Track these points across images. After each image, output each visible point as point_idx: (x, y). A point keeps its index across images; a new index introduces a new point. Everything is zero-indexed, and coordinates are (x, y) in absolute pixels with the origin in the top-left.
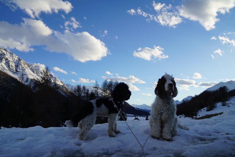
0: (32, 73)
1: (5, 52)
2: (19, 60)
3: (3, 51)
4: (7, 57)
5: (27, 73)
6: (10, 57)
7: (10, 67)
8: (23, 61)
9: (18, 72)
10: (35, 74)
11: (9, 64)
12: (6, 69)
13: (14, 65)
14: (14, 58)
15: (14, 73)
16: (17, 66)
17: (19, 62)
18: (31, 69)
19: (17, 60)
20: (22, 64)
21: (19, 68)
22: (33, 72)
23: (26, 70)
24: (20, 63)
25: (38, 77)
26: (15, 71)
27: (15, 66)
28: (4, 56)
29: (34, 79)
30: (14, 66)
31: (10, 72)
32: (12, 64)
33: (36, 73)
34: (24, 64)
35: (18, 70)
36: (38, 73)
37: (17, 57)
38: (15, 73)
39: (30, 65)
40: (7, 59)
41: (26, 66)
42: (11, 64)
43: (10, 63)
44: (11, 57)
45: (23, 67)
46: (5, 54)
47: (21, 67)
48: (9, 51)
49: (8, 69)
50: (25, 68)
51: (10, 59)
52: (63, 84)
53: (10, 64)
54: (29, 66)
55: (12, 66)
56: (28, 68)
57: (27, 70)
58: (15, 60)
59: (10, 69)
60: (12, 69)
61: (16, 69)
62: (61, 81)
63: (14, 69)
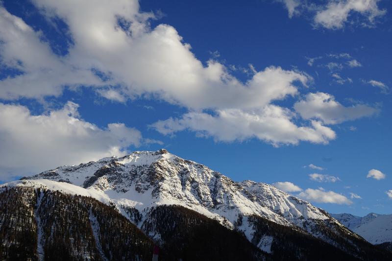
0: (248, 201)
1: (187, 166)
2: (217, 176)
3: (183, 164)
4: (192, 175)
5: (238, 204)
7: (201, 198)
8: (223, 177)
9: (218, 206)
10: (256, 203)
11: (198, 190)
12: (195, 202)
13: (207, 190)
14: (206, 175)
15: (210, 208)
16: (214, 192)
17: (216, 182)
18: (245, 193)
19: (212, 179)
20: (225, 186)
21: (218, 196)
22: (250, 198)
23: (235, 197)
24: (219, 183)
25: (265, 210)
26: (212, 204)
27: (211, 192)
28: (187, 175)
29: (255, 216)
30: (209, 193)
31: (203, 208)
32: (205, 189)
33: (257, 201)
34: (228, 185)
35: (219, 200)
36: (262, 199)
37: (211, 171)
38: (214, 207)
39: (240, 184)
40: (193, 181)
41: (233, 188)
43: (201, 187)
44: (200, 174)
45: (228, 192)
46: (188, 172)
47: (223, 193)
49: (198, 202)
50: (231, 192)
51: (199, 180)
53: (201, 191)
54: (239, 187)
55: (205, 194)
56: (237, 192)
57: (237, 196)
58: (209, 180)
59: (202, 202)
60: (205, 201)
61: (213, 199)
62: (321, 211)
63: (211, 199)
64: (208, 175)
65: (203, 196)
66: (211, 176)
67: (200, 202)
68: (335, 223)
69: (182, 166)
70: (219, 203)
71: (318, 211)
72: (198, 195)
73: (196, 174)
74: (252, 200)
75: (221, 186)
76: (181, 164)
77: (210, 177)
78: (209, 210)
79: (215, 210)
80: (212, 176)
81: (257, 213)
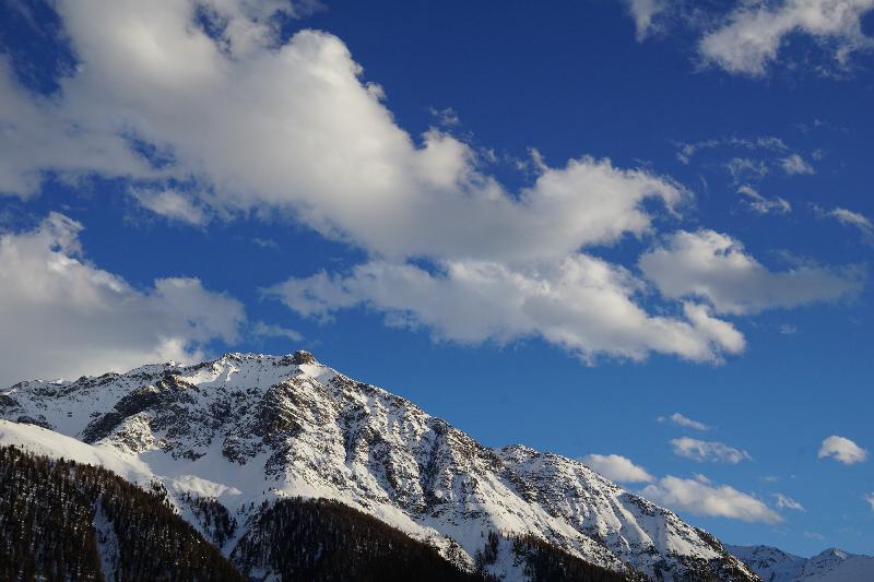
0: (514, 499)
1: (362, 399)
2: (439, 431)
3: (353, 394)
4: (375, 424)
5: (490, 507)
6: (391, 425)
7: (394, 484)
8: (456, 435)
9: (437, 508)
10: (535, 505)
11: (388, 463)
12: (376, 492)
13: (412, 466)
14: (411, 426)
15: (418, 513)
16: (429, 471)
17: (436, 445)
18: (508, 478)
19: (425, 438)
20: (458, 457)
21: (439, 481)
22: (522, 491)
23: (482, 486)
24: (443, 448)
26: (422, 502)
27: (421, 468)
28: (362, 423)
29: (531, 540)
30: (416, 474)
31: (400, 511)
32: (407, 465)
33: (538, 501)
34: (467, 455)
35: (439, 494)
36: (552, 495)
37: (425, 416)
38: (425, 510)
39: (497, 452)
40: (376, 439)
41: (478, 462)
42: (396, 459)
43: (395, 457)
44: (396, 423)
45: (464, 473)
46: (365, 414)
47: (451, 476)
48: (382, 391)
49: (385, 495)
50: (473, 475)
51: (393, 436)
53: (395, 465)
54: (495, 462)
55: (405, 475)
56: (489, 475)
57: (487, 486)
58: (419, 438)
59: (397, 496)
60: (404, 493)
61: (424, 489)
62: (702, 535)
63: (418, 489)
64: (416, 426)
65: (400, 482)
66: (422, 429)
67: (391, 495)
68: (736, 569)
69: (351, 399)
70: (440, 501)
71: (694, 536)
72: (387, 476)
73: (386, 422)
74: (527, 498)
75: (448, 456)
76: (348, 393)
77: (420, 432)
78: (415, 519)
79: (429, 518)
80: (428, 430)
81: (538, 533)
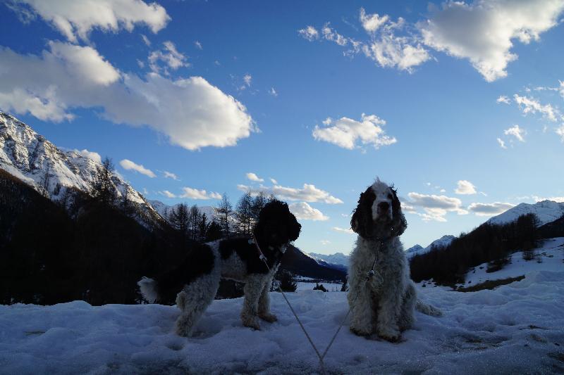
0: (69, 172)
1: (5, 120)
2: (40, 140)
4: (9, 132)
5: (58, 174)
6: (17, 134)
7: (16, 158)
8: (48, 143)
9: (35, 171)
10: (78, 176)
11: (14, 149)
12: (6, 161)
13: (25, 152)
14: (27, 136)
15: (25, 171)
16: (33, 156)
17: (38, 146)
18: (68, 163)
19: (33, 142)
20: (47, 152)
21: (37, 160)
22: (73, 169)
23: (56, 165)
24: (41, 148)
25: (84, 184)
26: (28, 167)
27: (30, 154)
29: (74, 188)
30: (27, 156)
31: (17, 170)
32: (22, 151)
33: (80, 173)
34: (51, 152)
35: (37, 165)
36: (85, 173)
37: (34, 133)
38: (29, 171)
39: (64, 153)
40: (9, 138)
41: (56, 155)
42: (18, 149)
43: (17, 147)
44: (20, 133)
45: (49, 159)
46: (5, 127)
47: (43, 159)
48: (15, 119)
49: (11, 162)
50: (53, 160)
51: (18, 139)
52: (143, 202)
53: (17, 151)
54: (63, 156)
55: (22, 156)
56: (60, 161)
57: (59, 165)
58: (30, 142)
59: (16, 163)
60: (20, 163)
61: (30, 162)
63: (27, 162)
64: (30, 137)
65: (18, 157)
66: (32, 138)
67: (13, 162)
70: (37, 168)
71: (137, 195)
72: (13, 155)
73: (15, 132)
74: (75, 173)
75: (42, 151)
78: (23, 173)
79: (31, 174)
80: (35, 139)
81: (77, 186)
